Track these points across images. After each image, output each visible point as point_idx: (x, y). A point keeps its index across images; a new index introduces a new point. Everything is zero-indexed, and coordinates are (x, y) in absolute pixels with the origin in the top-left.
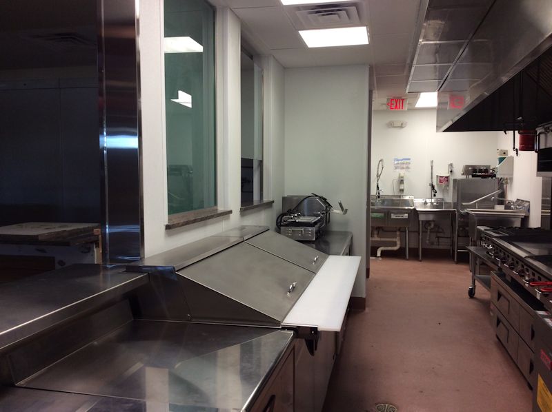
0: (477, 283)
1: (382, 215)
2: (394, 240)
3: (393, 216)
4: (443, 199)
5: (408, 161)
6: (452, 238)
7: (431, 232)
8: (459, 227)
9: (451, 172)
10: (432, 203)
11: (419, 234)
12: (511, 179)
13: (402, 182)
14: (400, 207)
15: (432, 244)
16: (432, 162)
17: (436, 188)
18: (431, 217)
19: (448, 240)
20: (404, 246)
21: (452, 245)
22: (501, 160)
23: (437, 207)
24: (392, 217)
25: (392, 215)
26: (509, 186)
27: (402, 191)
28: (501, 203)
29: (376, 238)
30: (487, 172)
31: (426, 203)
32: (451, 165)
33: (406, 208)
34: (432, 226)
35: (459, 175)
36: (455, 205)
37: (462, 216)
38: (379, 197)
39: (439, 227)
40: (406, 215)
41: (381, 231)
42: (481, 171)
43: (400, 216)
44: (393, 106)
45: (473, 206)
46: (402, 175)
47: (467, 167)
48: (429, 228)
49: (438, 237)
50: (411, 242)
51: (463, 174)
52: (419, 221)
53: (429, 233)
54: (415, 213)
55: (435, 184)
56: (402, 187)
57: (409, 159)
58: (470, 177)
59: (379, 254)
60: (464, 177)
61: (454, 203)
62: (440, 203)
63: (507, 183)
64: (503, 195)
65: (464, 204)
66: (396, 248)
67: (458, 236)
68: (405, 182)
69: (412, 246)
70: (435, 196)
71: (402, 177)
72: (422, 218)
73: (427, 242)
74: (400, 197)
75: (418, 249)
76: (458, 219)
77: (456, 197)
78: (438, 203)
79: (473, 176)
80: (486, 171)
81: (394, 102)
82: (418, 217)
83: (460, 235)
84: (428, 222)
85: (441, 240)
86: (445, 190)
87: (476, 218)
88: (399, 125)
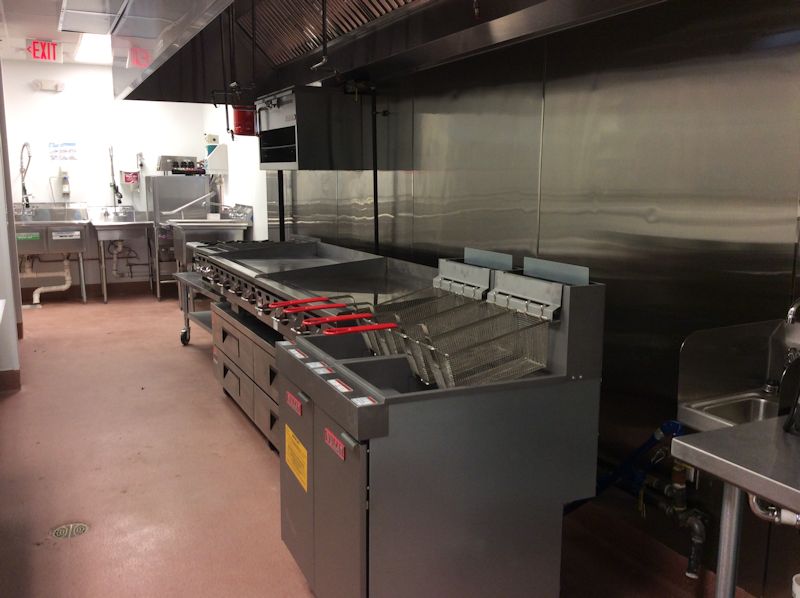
0: (191, 323)
1: (37, 235)
2: (61, 274)
3: (56, 236)
4: (132, 207)
5: (72, 147)
6: (150, 264)
7: (118, 258)
8: (161, 247)
9: (141, 165)
10: (116, 214)
11: (100, 262)
12: (226, 176)
13: (65, 180)
14: (66, 222)
15: (122, 275)
16: (111, 150)
17: (120, 190)
18: (116, 235)
19: (146, 269)
20: (77, 283)
21: (152, 274)
22: (211, 149)
23: (125, 219)
24: (54, 238)
25: (54, 234)
26: (223, 185)
27: (66, 195)
28: (215, 210)
29: (29, 274)
30: (193, 167)
31: (106, 214)
32: (140, 155)
33: (76, 222)
34: (120, 248)
35: (152, 170)
36: (152, 216)
37: (163, 231)
38: (27, 206)
39: (130, 250)
40: (78, 233)
41: (36, 262)
42: (184, 164)
43: (67, 236)
44: (39, 54)
45: (178, 216)
46: (63, 170)
47: (164, 158)
48: (115, 252)
49: (130, 265)
50: (89, 275)
51: (159, 169)
52: (98, 242)
53: (115, 259)
54: (91, 230)
55: (118, 184)
56: (66, 190)
57: (74, 144)
58: (170, 173)
59: (36, 298)
60: (161, 174)
61: (150, 213)
62: (129, 215)
63: (221, 182)
64: (216, 199)
65: (164, 213)
66: (65, 287)
67: (160, 261)
68: (70, 180)
69: (91, 282)
70: (120, 202)
71: (65, 173)
72: (102, 236)
73: (114, 272)
74: (64, 204)
75: (99, 286)
76: (157, 236)
77: (151, 203)
78: (125, 213)
79: (174, 172)
80: (191, 165)
81: (38, 46)
82: (96, 236)
83: (163, 259)
84: (113, 243)
85: (134, 268)
86: (134, 194)
87: (183, 233)
88: (51, 87)
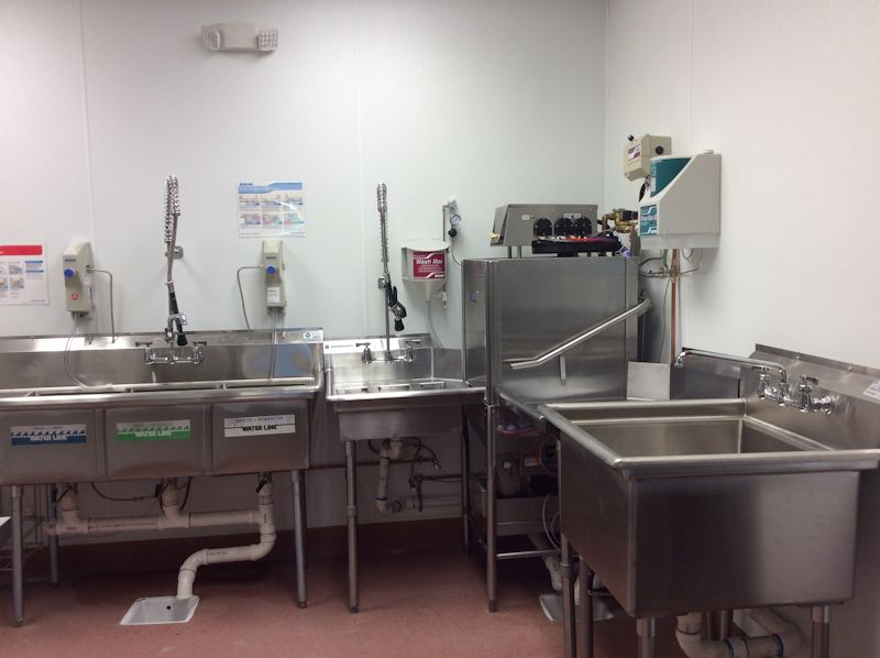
2: (249, 517)
3: (233, 430)
4: (428, 337)
5: (293, 193)
9: (453, 233)
10: (389, 356)
13: (271, 275)
15: (398, 506)
16: (382, 193)
17: (402, 298)
24: (228, 433)
25: (227, 422)
27: (277, 311)
29: (172, 520)
30: (584, 231)
31: (368, 357)
32: (451, 208)
35: (480, 245)
36: (476, 362)
37: (511, 417)
38: (182, 340)
40: (290, 420)
43: (261, 426)
46: (272, 249)
49: (421, 478)
51: (500, 242)
53: (383, 472)
55: (397, 282)
56: (275, 299)
57: (298, 186)
58: (527, 250)
60: (500, 253)
61: (471, 354)
65: (515, 362)
66: (255, 552)
68: (285, 276)
70: (399, 326)
71: (272, 257)
72: (353, 432)
73: (381, 505)
74: (270, 336)
78: (410, 354)
79: (538, 248)
80: (584, 225)
84: (377, 443)
86: (434, 305)
88: (246, 42)
